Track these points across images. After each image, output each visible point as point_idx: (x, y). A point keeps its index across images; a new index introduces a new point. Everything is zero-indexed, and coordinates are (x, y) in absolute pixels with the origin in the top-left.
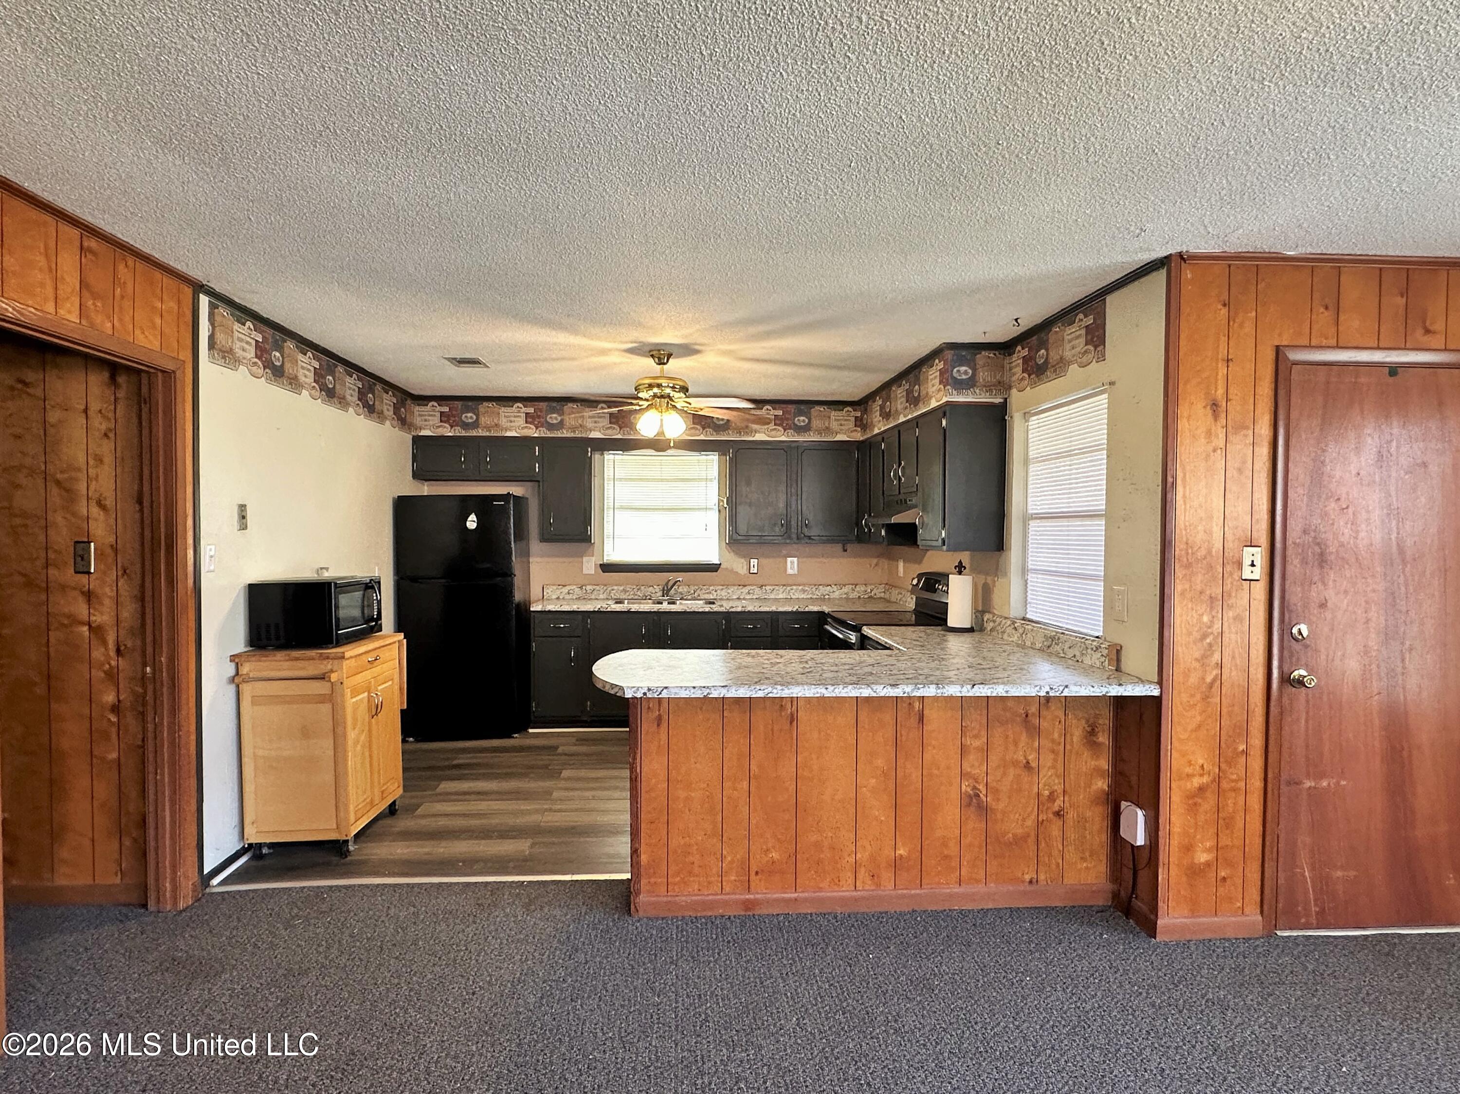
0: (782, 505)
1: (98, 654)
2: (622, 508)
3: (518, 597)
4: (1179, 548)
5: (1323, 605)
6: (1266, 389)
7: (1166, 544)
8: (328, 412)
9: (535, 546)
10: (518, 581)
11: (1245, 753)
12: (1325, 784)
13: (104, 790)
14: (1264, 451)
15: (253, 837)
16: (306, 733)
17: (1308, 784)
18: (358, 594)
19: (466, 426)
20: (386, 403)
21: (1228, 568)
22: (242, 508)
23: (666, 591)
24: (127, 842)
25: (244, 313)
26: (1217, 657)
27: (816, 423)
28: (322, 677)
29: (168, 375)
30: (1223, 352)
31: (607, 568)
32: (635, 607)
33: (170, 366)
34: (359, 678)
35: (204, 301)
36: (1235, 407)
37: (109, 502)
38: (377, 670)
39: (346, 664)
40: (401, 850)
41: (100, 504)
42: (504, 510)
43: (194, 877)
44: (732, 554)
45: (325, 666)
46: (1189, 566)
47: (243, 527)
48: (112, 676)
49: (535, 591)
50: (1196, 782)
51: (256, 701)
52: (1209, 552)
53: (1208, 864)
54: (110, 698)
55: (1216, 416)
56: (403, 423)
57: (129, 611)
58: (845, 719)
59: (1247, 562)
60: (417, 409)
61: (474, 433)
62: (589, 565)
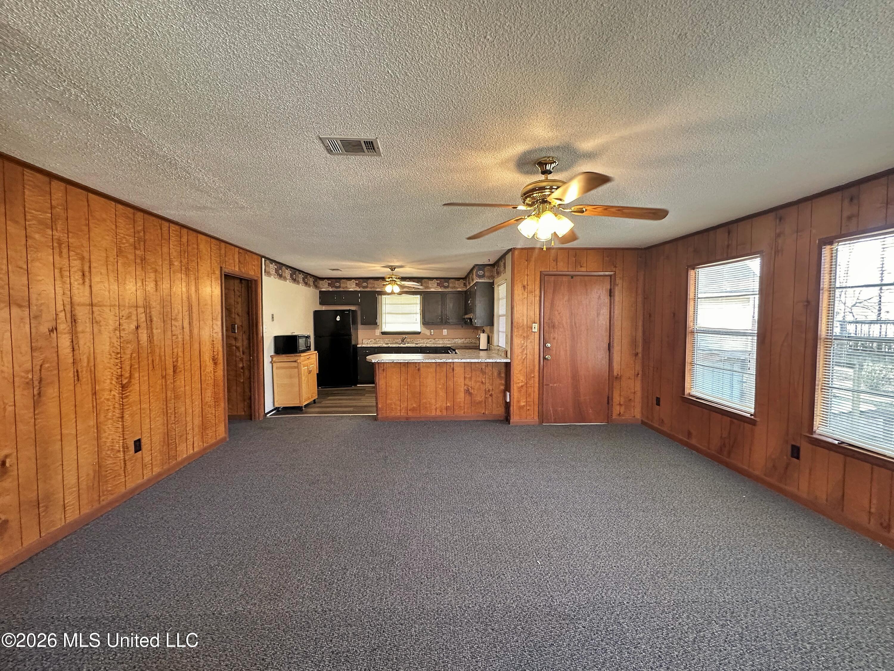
0: (440, 312)
1: (238, 354)
2: (388, 313)
3: (353, 343)
4: (515, 324)
5: (554, 338)
6: (538, 282)
7: (512, 323)
8: (294, 286)
9: (360, 326)
10: (353, 338)
11: (534, 377)
12: (555, 385)
13: (239, 390)
14: (538, 298)
15: (277, 405)
16: (291, 377)
17: (551, 385)
18: (304, 339)
19: (337, 287)
20: (311, 281)
21: (528, 329)
22: (273, 315)
23: (403, 341)
24: (246, 403)
25: (272, 261)
26: (525, 352)
27: (451, 285)
28: (295, 361)
29: (256, 281)
30: (526, 273)
31: (383, 333)
32: (391, 346)
33: (256, 279)
34: (305, 362)
35: (263, 259)
36: (530, 287)
37: (240, 314)
38: (310, 361)
39: (301, 358)
40: (317, 410)
41: (238, 315)
42: (349, 314)
43: (263, 413)
44: (425, 328)
45: (296, 358)
46: (518, 328)
47: (273, 320)
48: (242, 360)
49: (360, 341)
50: (521, 384)
51: (277, 368)
52: (523, 325)
53: (524, 406)
54: (241, 365)
55: (524, 290)
56: (316, 287)
57: (246, 342)
58: (432, 370)
59: (533, 327)
60: (321, 282)
61: (339, 290)
62: (378, 332)
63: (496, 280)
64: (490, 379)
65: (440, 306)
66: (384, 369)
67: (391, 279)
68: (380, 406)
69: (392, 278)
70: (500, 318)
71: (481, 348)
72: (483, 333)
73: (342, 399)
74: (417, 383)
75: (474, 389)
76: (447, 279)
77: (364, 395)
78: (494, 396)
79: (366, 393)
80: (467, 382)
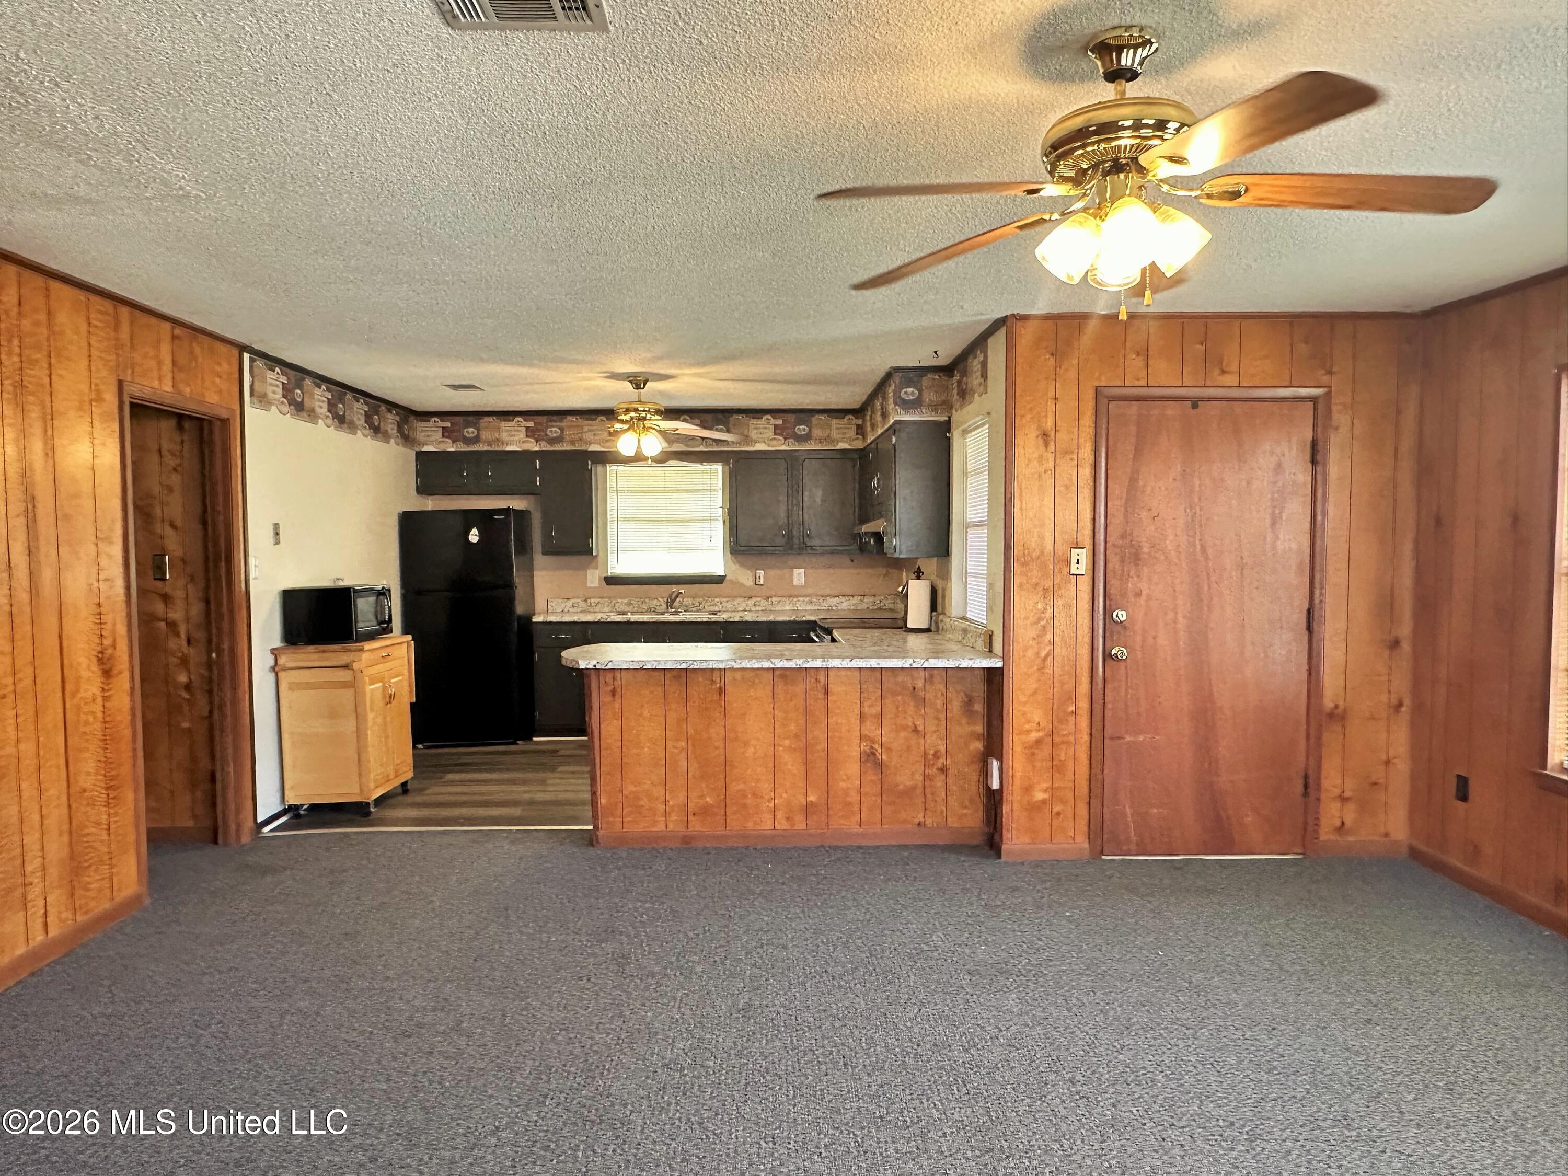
0: (783, 515)
1: (172, 644)
2: (626, 520)
3: (520, 609)
4: (1017, 550)
5: (1138, 594)
6: (1087, 421)
7: (1007, 547)
8: (340, 437)
9: (539, 559)
10: (520, 592)
11: (1074, 713)
12: (1141, 738)
13: (181, 753)
14: (1087, 472)
15: (292, 799)
16: (333, 714)
17: (1128, 738)
18: (372, 599)
19: (467, 441)
20: (390, 421)
21: (1057, 567)
22: (276, 526)
23: (670, 603)
24: (199, 794)
25: (274, 362)
26: (1049, 636)
27: (817, 432)
28: (346, 667)
29: (225, 422)
30: (1051, 394)
31: (612, 581)
32: (634, 618)
33: (224, 414)
34: (374, 670)
35: (246, 356)
36: (1062, 436)
37: (179, 523)
38: (388, 665)
39: (365, 656)
40: (413, 813)
41: (173, 526)
42: (506, 523)
43: (250, 824)
44: (738, 566)
45: (348, 657)
46: (1024, 564)
47: (277, 542)
48: (184, 662)
49: (540, 604)
50: (1034, 736)
51: (293, 687)
52: (1042, 553)
53: (1044, 802)
54: (183, 678)
55: (1046, 445)
56: (407, 439)
57: (197, 609)
58: (762, 691)
59: (1074, 561)
60: (420, 425)
61: (474, 448)
62: (593, 578)
63: (956, 416)
64: (938, 719)
65: (783, 498)
66: (613, 693)
67: (633, 414)
68: (603, 801)
69: (636, 410)
70: (970, 531)
71: (909, 626)
72: (918, 578)
73: (486, 782)
74: (716, 732)
75: (889, 750)
76: (804, 414)
77: (553, 769)
78: (952, 771)
79: (562, 764)
80: (870, 728)
